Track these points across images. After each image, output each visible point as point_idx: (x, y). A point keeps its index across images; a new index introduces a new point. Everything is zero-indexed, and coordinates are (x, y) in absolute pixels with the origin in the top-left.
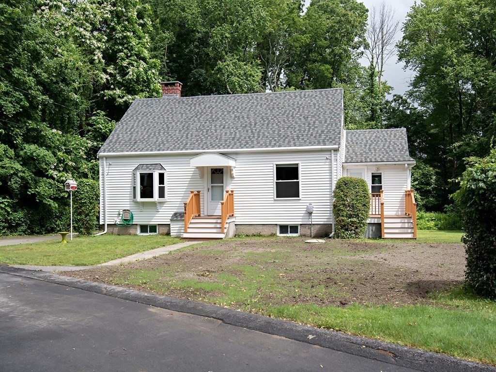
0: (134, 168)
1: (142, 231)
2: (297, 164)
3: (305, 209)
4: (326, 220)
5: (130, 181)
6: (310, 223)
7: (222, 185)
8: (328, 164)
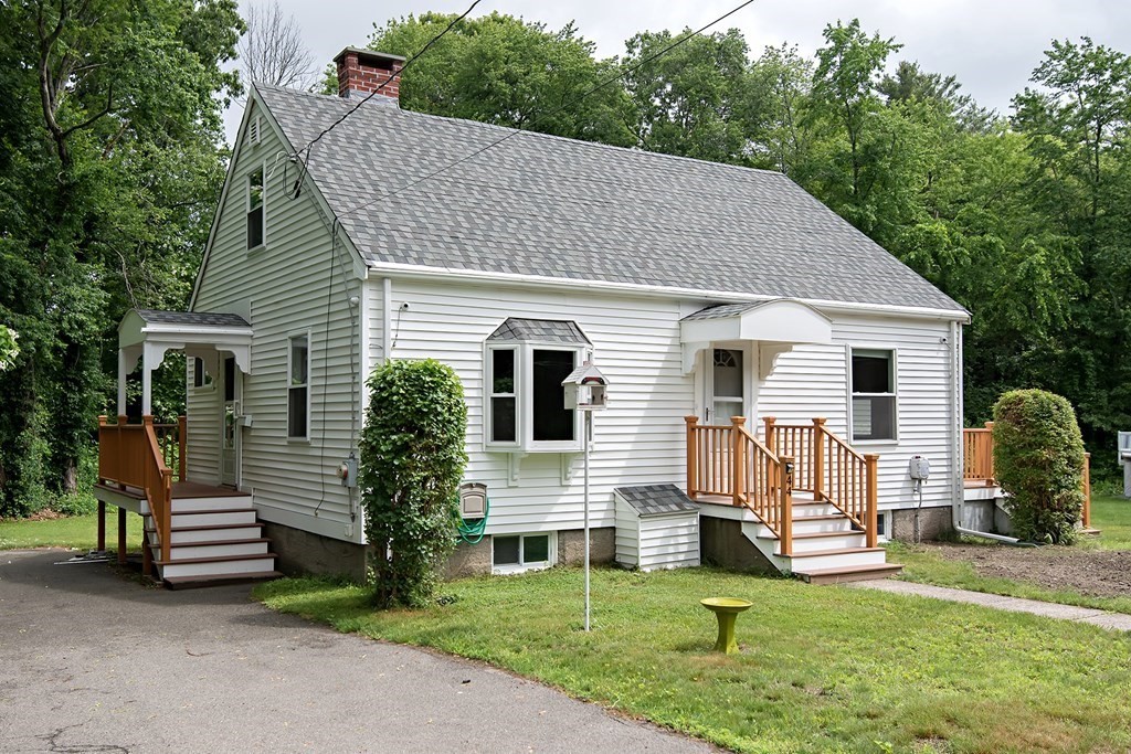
0: (491, 331)
1: (500, 559)
2: (890, 352)
3: (905, 471)
4: (940, 497)
5: (476, 375)
6: (917, 505)
7: (739, 399)
8: (942, 354)
